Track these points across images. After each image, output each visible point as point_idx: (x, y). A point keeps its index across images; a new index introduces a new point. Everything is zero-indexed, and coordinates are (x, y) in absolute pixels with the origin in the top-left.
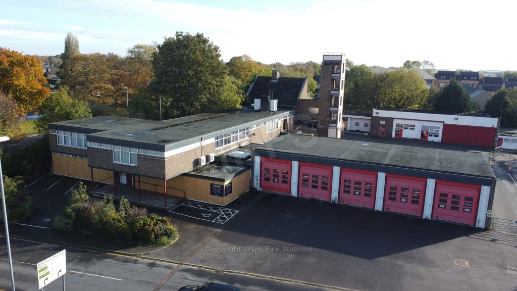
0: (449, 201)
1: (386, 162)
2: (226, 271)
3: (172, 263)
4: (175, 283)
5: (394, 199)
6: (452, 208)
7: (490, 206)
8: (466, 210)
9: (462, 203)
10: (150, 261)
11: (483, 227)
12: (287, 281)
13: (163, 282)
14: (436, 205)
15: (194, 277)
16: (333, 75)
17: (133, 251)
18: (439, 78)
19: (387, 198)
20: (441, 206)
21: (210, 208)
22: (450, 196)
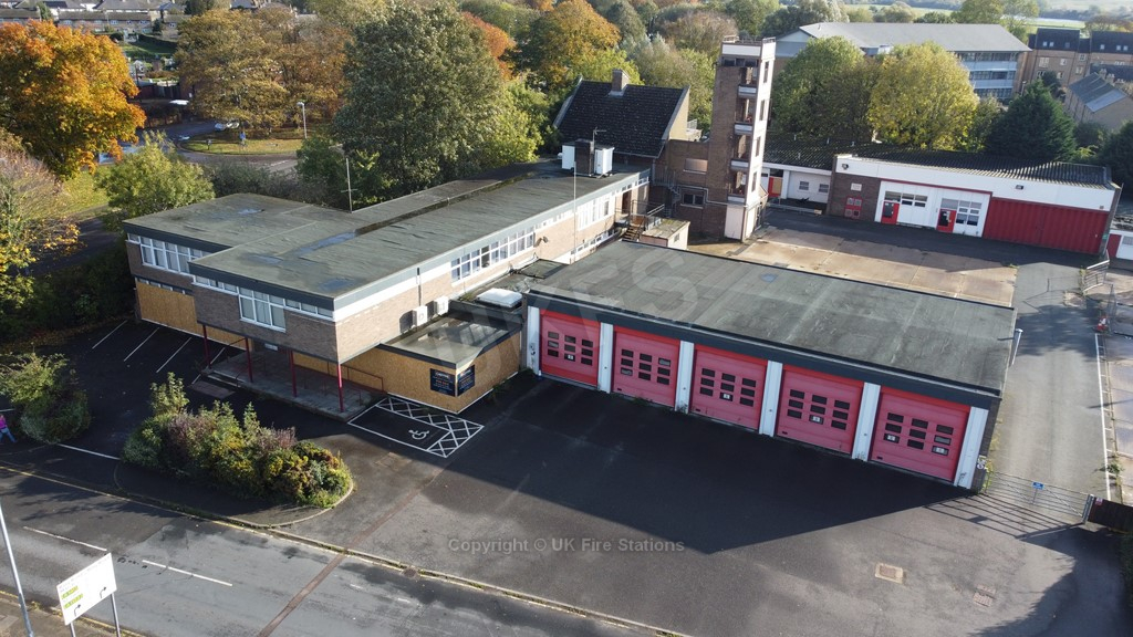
0: (906, 431)
1: (789, 339)
2: (424, 573)
3: (329, 548)
4: (325, 595)
5: (799, 416)
6: (911, 443)
7: (984, 448)
8: (938, 450)
9: (930, 436)
10: (291, 543)
11: (969, 487)
12: (533, 600)
13: (305, 592)
14: (880, 435)
15: (361, 584)
16: (741, 89)
17: (262, 517)
18: (1040, 47)
19: (784, 411)
20: (889, 438)
21: (429, 416)
22: (907, 420)
